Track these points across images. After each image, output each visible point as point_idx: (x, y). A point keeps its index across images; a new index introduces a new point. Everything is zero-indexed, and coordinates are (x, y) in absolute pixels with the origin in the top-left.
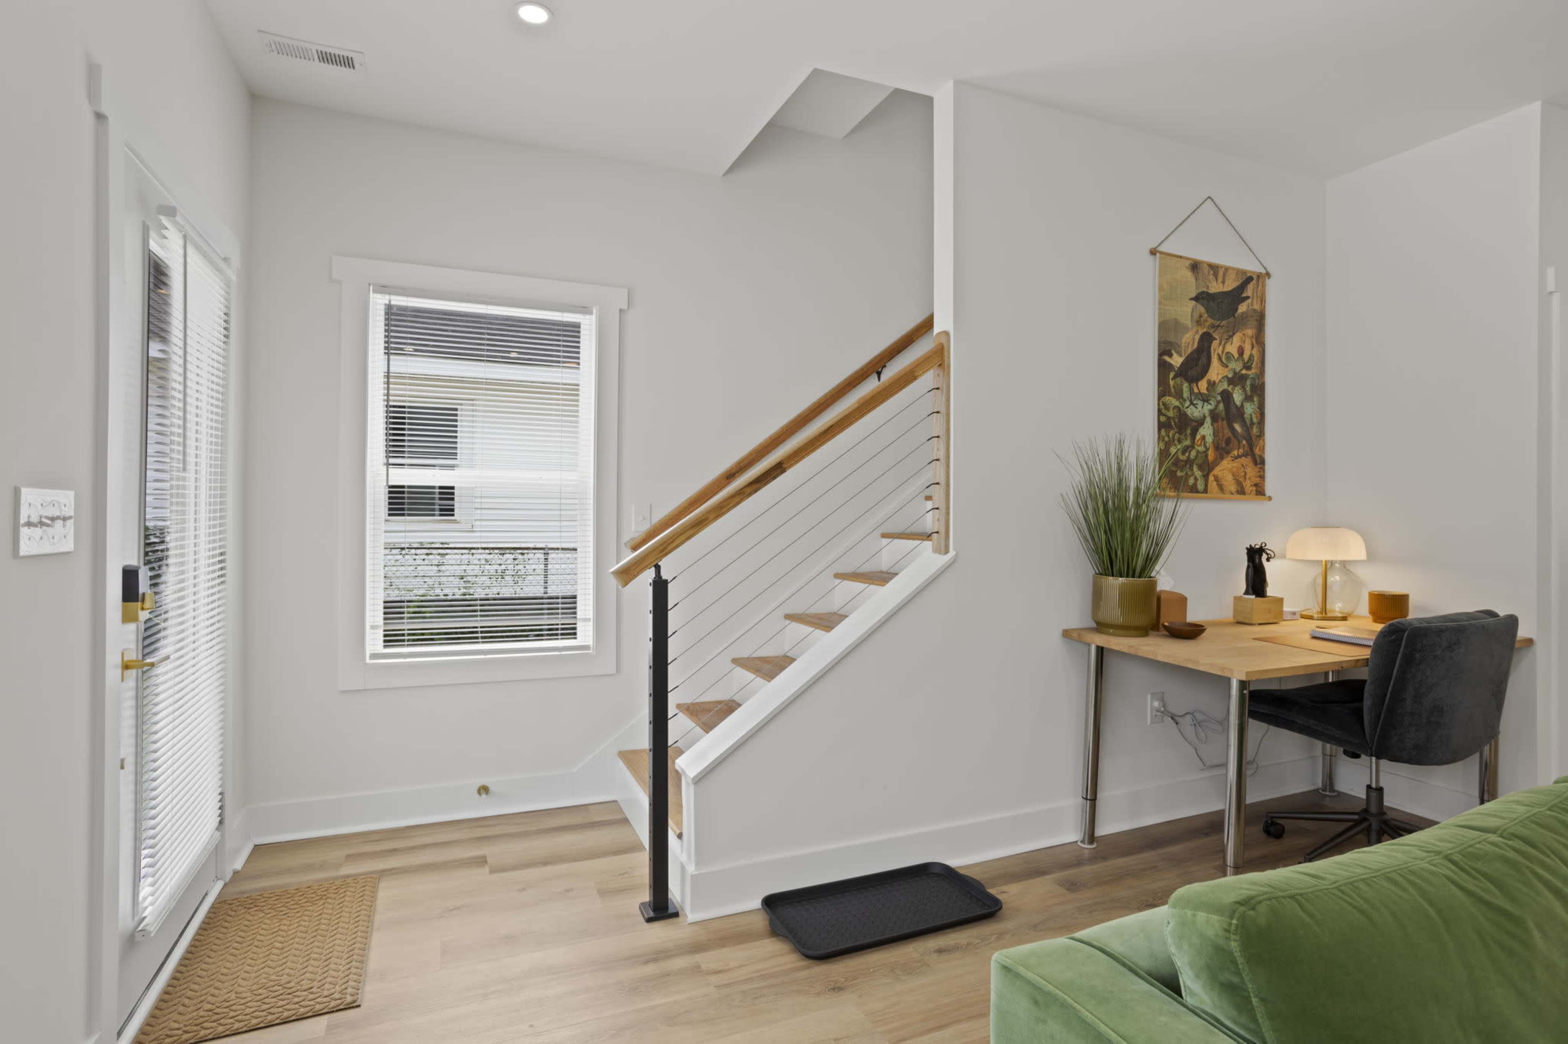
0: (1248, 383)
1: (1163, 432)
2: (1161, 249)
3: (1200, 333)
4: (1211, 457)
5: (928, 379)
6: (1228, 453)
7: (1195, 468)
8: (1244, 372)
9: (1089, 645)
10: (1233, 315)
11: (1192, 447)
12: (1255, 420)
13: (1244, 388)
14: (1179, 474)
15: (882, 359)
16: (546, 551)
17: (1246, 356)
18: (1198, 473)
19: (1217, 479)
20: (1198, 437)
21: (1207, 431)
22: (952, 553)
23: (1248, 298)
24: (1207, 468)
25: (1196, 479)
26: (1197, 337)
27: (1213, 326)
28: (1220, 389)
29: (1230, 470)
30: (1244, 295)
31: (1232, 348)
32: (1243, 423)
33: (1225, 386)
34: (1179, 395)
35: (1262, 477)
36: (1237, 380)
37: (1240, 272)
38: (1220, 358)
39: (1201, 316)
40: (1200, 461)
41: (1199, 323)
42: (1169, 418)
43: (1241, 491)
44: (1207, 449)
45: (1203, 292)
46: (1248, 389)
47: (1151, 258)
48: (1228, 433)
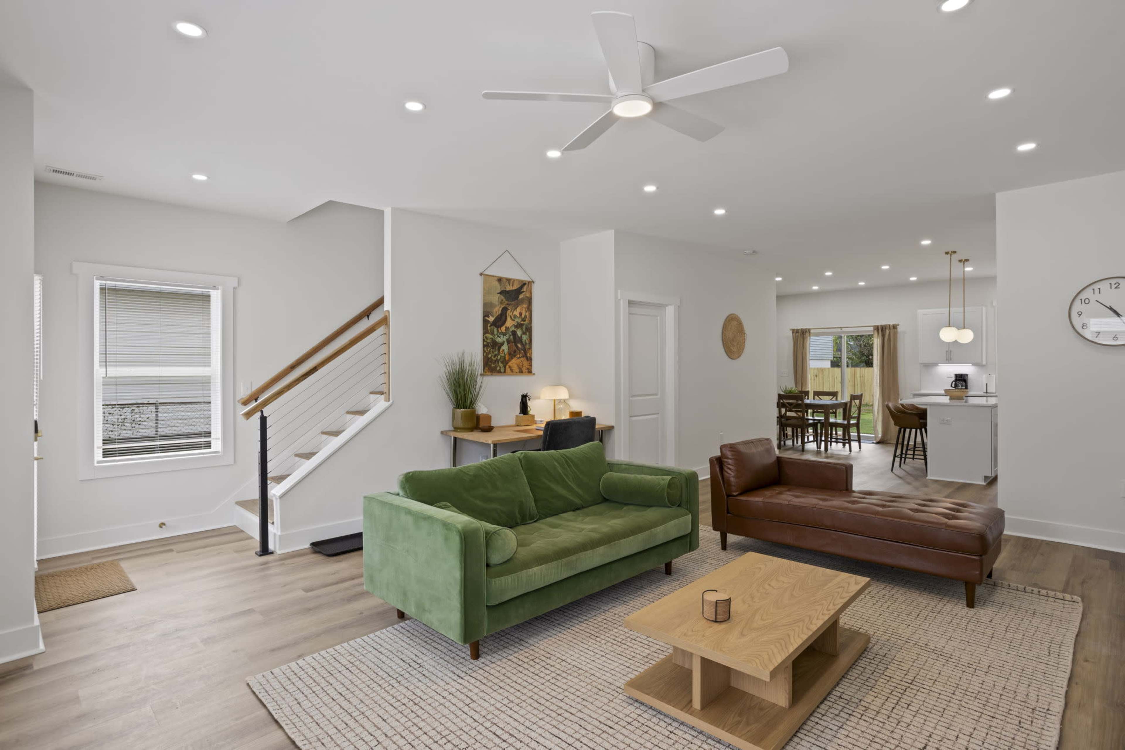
0: (524, 327)
1: (485, 349)
2: (484, 273)
3: (502, 307)
4: (507, 358)
5: (381, 330)
6: (515, 356)
7: (500, 363)
8: (522, 322)
9: (451, 436)
10: (517, 299)
11: (499, 354)
12: (527, 342)
13: (522, 329)
14: (492, 365)
15: (369, 310)
16: (156, 405)
17: (523, 316)
18: (501, 365)
19: (510, 367)
20: (501, 350)
21: (505, 347)
22: (391, 401)
23: (524, 292)
24: (505, 363)
25: (500, 367)
26: (501, 309)
27: (508, 304)
28: (511, 330)
29: (516, 363)
30: (522, 291)
31: (517, 313)
32: (522, 344)
33: (513, 328)
34: (492, 333)
35: (531, 366)
36: (519, 326)
37: (520, 281)
38: (511, 317)
39: (502, 300)
40: (502, 360)
41: (501, 303)
42: (488, 343)
43: (521, 372)
44: (505, 355)
45: (503, 290)
46: (524, 329)
47: (480, 277)
48: (515, 348)
